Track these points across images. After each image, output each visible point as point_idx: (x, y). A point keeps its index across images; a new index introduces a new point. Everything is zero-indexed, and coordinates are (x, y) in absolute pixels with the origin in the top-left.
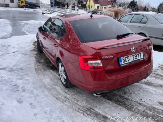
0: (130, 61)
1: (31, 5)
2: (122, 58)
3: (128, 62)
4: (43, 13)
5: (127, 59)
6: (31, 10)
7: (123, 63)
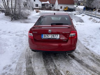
0: (49, 37)
1: (71, 9)
2: (44, 35)
3: (47, 37)
4: (75, 14)
5: (47, 36)
6: (70, 12)
7: (44, 37)
